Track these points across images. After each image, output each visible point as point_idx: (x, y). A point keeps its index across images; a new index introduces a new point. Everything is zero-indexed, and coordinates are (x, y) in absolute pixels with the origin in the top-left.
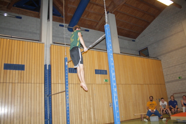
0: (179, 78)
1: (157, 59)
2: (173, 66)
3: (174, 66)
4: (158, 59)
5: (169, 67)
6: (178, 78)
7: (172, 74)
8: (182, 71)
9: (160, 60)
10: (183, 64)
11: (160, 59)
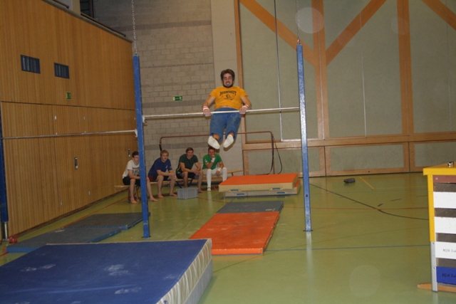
0: (177, 98)
1: (123, 36)
2: (165, 66)
3: (168, 66)
4: (125, 36)
5: (154, 67)
6: (174, 99)
7: (159, 85)
8: (187, 83)
9: (131, 42)
10: (191, 65)
11: (130, 38)
